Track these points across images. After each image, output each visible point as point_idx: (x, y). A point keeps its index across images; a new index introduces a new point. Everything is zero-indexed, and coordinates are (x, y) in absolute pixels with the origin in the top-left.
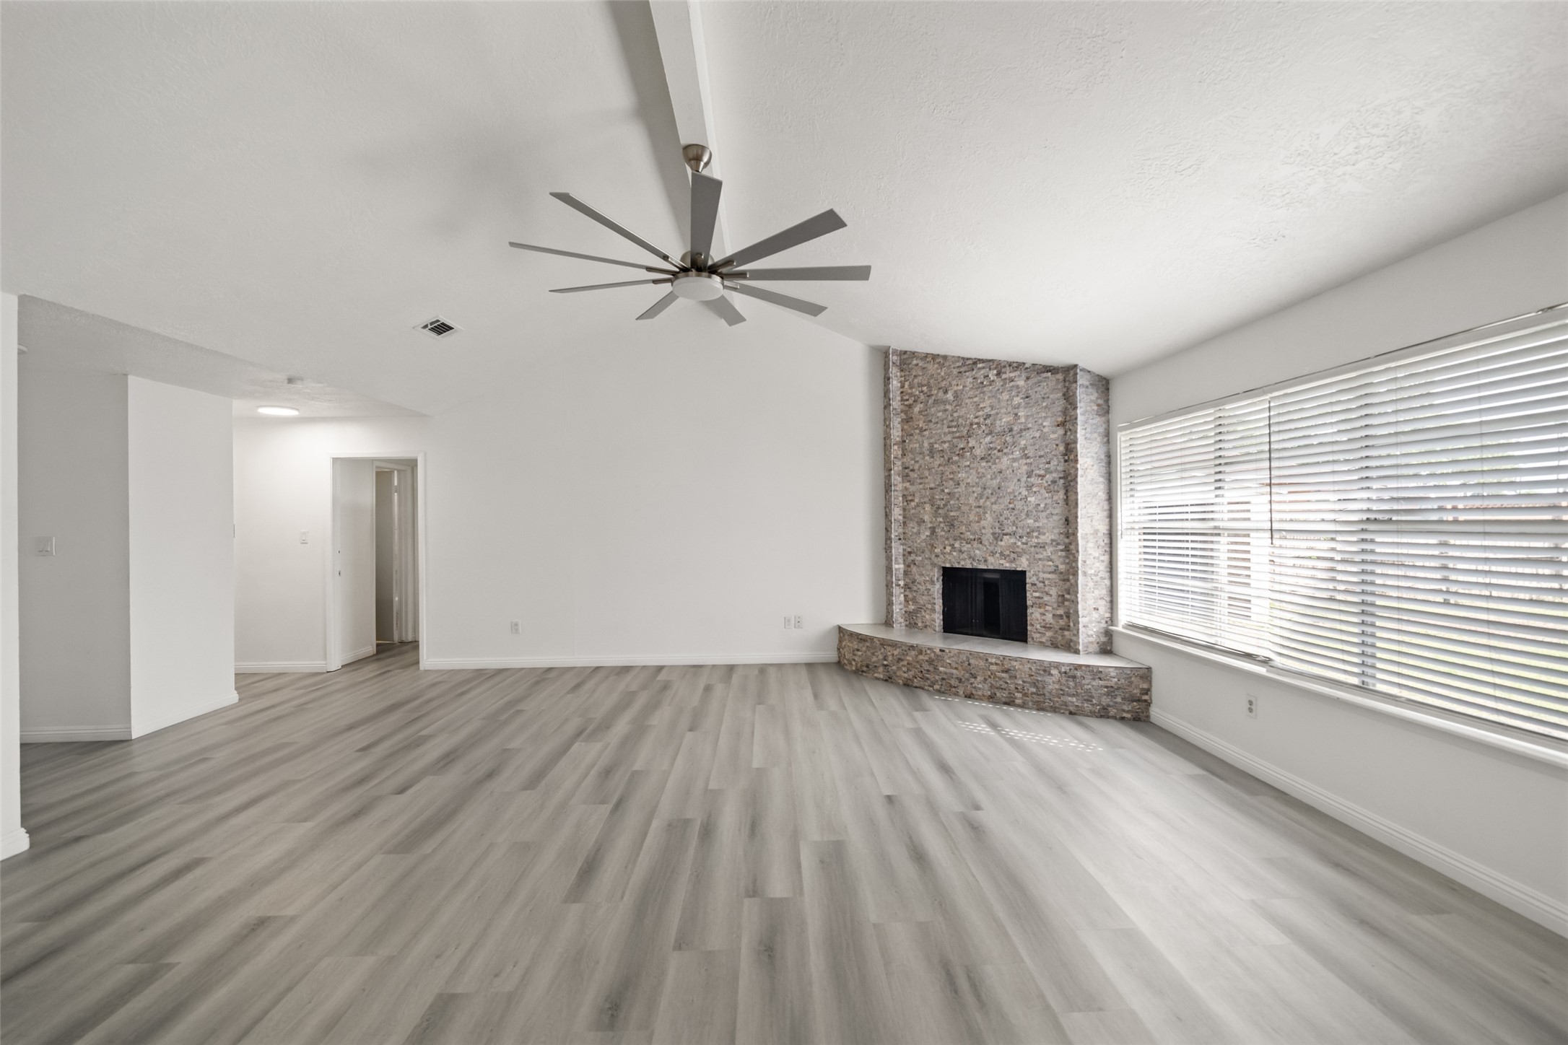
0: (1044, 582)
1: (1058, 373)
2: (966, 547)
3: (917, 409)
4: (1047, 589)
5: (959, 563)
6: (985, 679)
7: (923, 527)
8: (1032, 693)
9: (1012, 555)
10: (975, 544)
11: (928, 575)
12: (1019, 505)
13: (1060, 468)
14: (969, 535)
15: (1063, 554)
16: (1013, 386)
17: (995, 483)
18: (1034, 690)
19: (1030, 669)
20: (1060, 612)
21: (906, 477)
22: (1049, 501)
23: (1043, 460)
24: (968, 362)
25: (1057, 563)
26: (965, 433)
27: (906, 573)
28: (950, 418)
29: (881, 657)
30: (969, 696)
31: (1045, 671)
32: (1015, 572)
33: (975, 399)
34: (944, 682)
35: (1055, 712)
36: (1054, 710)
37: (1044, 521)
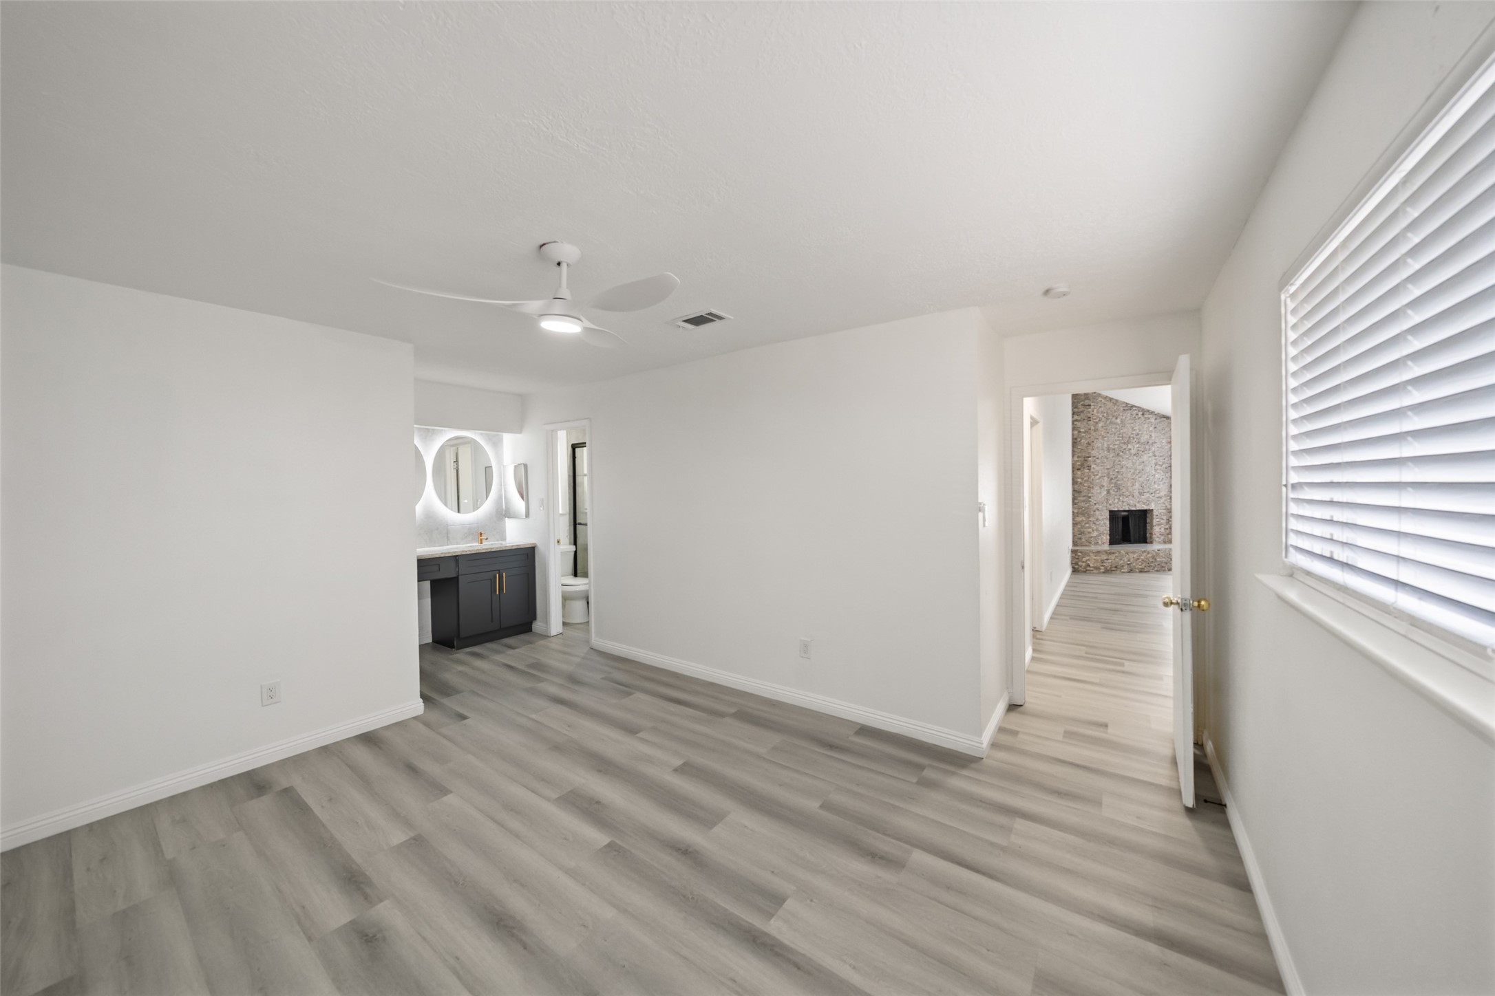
0: (1159, 514)
2: (1126, 500)
3: (1101, 425)
4: (1161, 517)
5: (1122, 508)
7: (1103, 490)
9: (1147, 502)
10: (1130, 498)
11: (1105, 516)
12: (1151, 478)
14: (1127, 493)
15: (1169, 500)
16: (1149, 420)
17: (1140, 467)
20: (1167, 527)
23: (1162, 458)
25: (1167, 505)
26: (1126, 441)
28: (1118, 432)
29: (1126, 560)
33: (1131, 425)
37: (1162, 486)
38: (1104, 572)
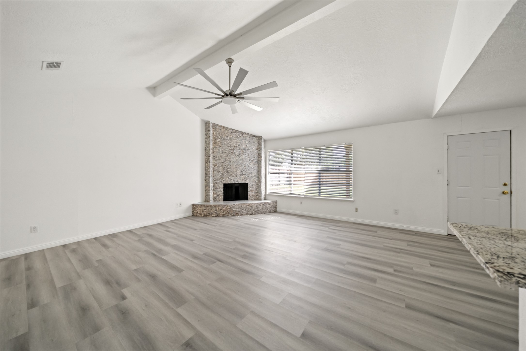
0: (253, 185)
1: (256, 137)
2: (232, 178)
3: (218, 140)
4: (253, 187)
5: (230, 182)
6: (246, 210)
7: (219, 173)
8: (257, 211)
9: (245, 179)
10: (235, 177)
11: (221, 186)
12: (247, 167)
13: (257, 159)
14: (233, 175)
15: (257, 178)
16: (246, 139)
17: (241, 162)
18: (257, 210)
19: (256, 205)
20: (256, 192)
21: (214, 159)
22: (254, 166)
23: (253, 157)
24: (234, 130)
25: (256, 181)
26: (233, 149)
27: (213, 186)
28: (228, 144)
29: (214, 210)
30: (242, 215)
31: (259, 205)
32: (246, 183)
33: (236, 140)
34: (235, 213)
35: (261, 214)
36: (261, 213)
37: (253, 171)
38: (203, 216)
